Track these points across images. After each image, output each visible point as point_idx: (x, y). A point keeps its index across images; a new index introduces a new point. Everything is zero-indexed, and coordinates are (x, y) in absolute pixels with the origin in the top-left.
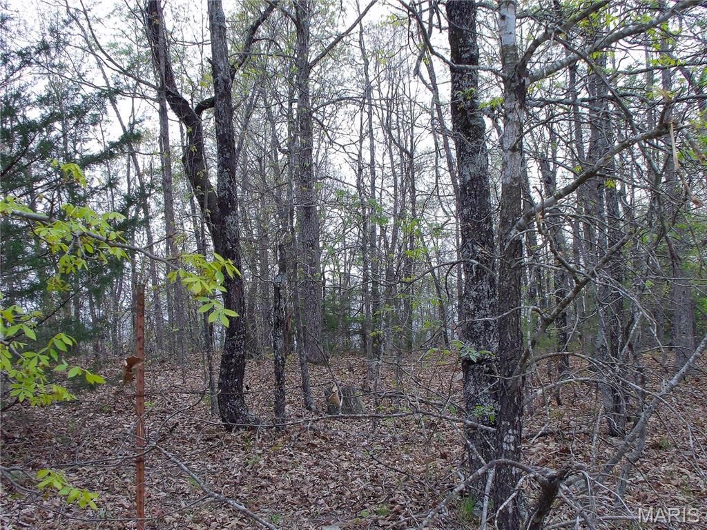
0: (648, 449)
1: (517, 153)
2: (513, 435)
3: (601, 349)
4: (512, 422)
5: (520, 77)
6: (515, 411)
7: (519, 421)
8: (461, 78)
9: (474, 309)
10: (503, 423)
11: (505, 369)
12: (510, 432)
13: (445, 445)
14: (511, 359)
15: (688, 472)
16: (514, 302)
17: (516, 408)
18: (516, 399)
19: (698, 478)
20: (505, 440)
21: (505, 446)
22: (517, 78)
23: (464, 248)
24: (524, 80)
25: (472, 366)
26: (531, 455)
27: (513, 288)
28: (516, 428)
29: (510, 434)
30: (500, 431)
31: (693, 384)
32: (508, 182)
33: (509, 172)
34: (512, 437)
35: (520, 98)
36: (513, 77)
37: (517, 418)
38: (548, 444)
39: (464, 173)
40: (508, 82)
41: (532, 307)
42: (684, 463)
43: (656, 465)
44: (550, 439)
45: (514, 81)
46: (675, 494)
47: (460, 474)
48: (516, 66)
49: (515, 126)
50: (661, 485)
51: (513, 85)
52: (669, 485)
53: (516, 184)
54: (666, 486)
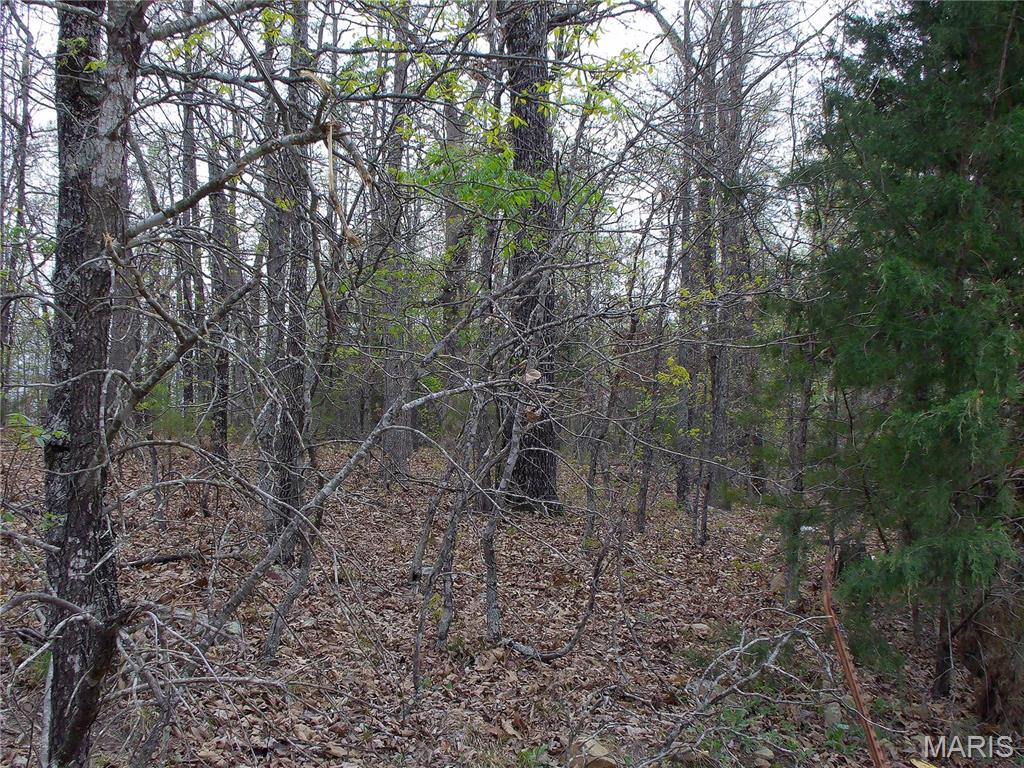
0: (323, 582)
1: (118, 143)
2: (85, 557)
3: (265, 440)
4: (84, 539)
5: (133, 31)
6: (89, 523)
7: (94, 536)
8: (75, 21)
9: (68, 370)
10: (70, 540)
11: (77, 460)
12: (80, 552)
13: (27, 570)
14: (86, 446)
15: (373, 615)
16: (96, 363)
17: (90, 518)
18: (90, 505)
19: (386, 624)
20: (71, 565)
21: (71, 574)
22: (128, 30)
23: (59, 278)
24: (138, 36)
25: (60, 454)
26: (153, 587)
27: (95, 342)
28: (88, 548)
29: (79, 556)
30: (65, 551)
31: (399, 495)
32: (101, 185)
33: (103, 170)
34: (82, 561)
35: (131, 62)
36: (123, 29)
37: (92, 534)
38: (180, 572)
39: (67, 165)
40: (115, 36)
41: (113, 371)
42: (370, 602)
43: (331, 605)
44: (184, 565)
45: (123, 36)
46: (352, 645)
47: (40, 614)
48: (129, 13)
49: (118, 102)
50: (334, 633)
51: (121, 41)
52: (344, 633)
53: (113, 189)
54: (340, 635)
